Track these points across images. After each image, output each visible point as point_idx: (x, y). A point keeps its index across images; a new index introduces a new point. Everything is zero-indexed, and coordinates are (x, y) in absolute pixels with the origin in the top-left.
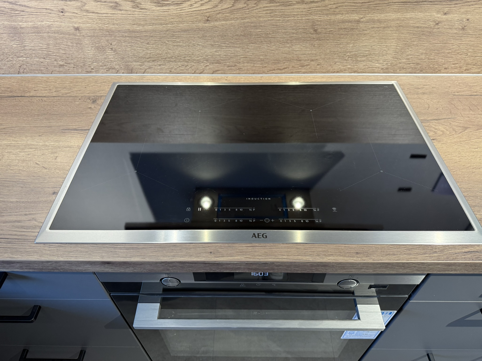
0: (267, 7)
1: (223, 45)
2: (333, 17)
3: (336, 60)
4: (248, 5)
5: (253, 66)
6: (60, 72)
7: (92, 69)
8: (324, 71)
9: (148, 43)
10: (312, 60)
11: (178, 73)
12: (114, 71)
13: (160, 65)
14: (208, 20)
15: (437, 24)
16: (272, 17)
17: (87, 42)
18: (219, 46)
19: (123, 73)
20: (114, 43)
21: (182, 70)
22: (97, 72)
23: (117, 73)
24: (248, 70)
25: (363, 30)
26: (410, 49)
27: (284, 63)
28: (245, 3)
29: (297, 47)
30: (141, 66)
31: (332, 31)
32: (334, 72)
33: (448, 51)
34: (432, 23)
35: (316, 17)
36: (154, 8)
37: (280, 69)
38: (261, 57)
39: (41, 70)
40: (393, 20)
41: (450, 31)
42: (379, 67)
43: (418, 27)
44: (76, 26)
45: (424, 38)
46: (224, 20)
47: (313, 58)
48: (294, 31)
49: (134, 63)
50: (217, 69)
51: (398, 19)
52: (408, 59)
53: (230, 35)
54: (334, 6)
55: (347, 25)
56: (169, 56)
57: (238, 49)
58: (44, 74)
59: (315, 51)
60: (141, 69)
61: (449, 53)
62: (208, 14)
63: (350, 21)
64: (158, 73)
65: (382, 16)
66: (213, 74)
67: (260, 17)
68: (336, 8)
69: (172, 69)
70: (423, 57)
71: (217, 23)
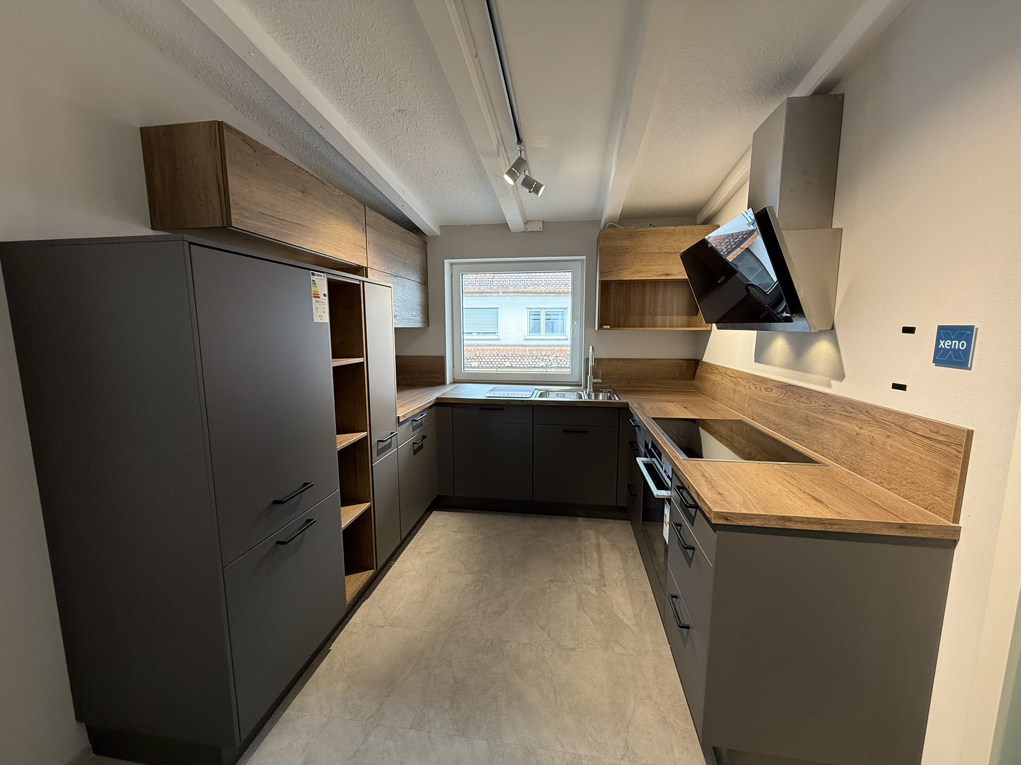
0: (793, 401)
1: (779, 416)
2: (814, 414)
4: (787, 399)
9: (760, 407)
14: (776, 402)
15: (858, 434)
16: (794, 407)
17: (747, 401)
20: (753, 404)
25: (825, 427)
26: (847, 449)
28: (787, 397)
31: (813, 422)
33: (866, 459)
34: (855, 433)
35: (808, 412)
36: (764, 392)
40: (837, 424)
43: (849, 434)
44: (746, 393)
45: (853, 443)
46: (780, 404)
52: (846, 456)
54: (814, 408)
55: (819, 421)
62: (776, 399)
65: (833, 420)
67: (791, 405)
71: (778, 405)
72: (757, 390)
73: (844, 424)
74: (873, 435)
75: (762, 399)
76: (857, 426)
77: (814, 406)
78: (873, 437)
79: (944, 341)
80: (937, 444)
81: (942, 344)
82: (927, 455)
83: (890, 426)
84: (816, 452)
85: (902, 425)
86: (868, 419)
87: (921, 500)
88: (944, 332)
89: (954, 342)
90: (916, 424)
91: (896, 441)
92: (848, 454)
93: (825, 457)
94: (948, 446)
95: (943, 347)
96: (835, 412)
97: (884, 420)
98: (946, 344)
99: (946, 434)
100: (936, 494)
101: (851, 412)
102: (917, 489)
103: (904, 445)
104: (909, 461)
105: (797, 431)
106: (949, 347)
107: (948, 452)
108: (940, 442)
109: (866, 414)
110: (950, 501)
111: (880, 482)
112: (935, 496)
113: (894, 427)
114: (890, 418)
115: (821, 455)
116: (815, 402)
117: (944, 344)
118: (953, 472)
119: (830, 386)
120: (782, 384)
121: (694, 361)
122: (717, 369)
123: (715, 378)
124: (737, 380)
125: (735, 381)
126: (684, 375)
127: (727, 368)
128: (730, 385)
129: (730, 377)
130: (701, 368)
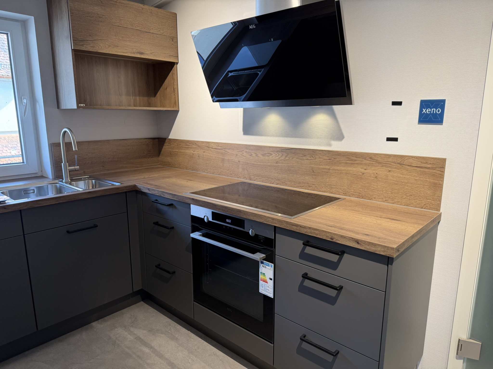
0: (296, 160)
1: (281, 173)
2: (319, 166)
3: (323, 186)
4: (290, 159)
5: (291, 184)
6: (230, 176)
7: (239, 177)
8: (318, 190)
9: (258, 169)
10: (313, 184)
11: (265, 183)
12: (246, 178)
13: (260, 178)
14: (277, 163)
15: (363, 174)
16: (297, 164)
17: (240, 166)
18: (280, 173)
19: (248, 180)
20: (248, 168)
21: (267, 181)
22: (240, 178)
23: (246, 180)
24: (289, 185)
25: (332, 173)
26: (354, 185)
27: (302, 184)
28: (289, 158)
29: (307, 178)
30: (254, 178)
31: (319, 172)
32: (322, 192)
33: (372, 188)
34: (360, 173)
35: (313, 166)
36: (262, 157)
37: (301, 187)
38: (294, 180)
39: (225, 175)
40: (343, 170)
41: (370, 178)
42: (342, 192)
43: (355, 175)
44: (239, 160)
45: (359, 180)
46: (282, 163)
47: (313, 183)
48: (305, 170)
49: (252, 176)
50: (278, 183)
51: (345, 170)
52: (354, 190)
53: (283, 169)
54: (319, 162)
56: (263, 175)
57: (286, 176)
58: (226, 176)
59: (314, 180)
60: (254, 179)
61: (373, 189)
62: (277, 161)
63: (326, 169)
64: (259, 182)
65: (338, 168)
66: (276, 185)
67: (293, 163)
68: (320, 163)
69: (263, 180)
70: (361, 190)
71: (279, 164)
72: (252, 156)
73: (349, 169)
74: (377, 172)
75: (260, 162)
76: (362, 168)
77: (318, 161)
78: (377, 173)
79: (425, 109)
80: (426, 170)
81: (424, 111)
82: (420, 177)
83: (390, 164)
84: (324, 192)
85: (400, 162)
86: (371, 162)
87: (418, 204)
88: (424, 104)
89: (432, 109)
90: (411, 160)
91: (396, 173)
92: (355, 188)
93: (333, 194)
94: (434, 169)
95: (425, 113)
96: (340, 162)
97: (385, 161)
98: (427, 111)
99: (432, 163)
100: (428, 198)
101: (356, 160)
102: (414, 198)
103: (402, 174)
104: (407, 183)
105: (303, 181)
106: (430, 113)
107: (434, 173)
108: (428, 168)
109: (370, 159)
110: (438, 200)
111: (385, 200)
112: (428, 199)
113: (393, 165)
114: (390, 160)
115: (330, 193)
116: (320, 158)
117: (426, 111)
118: (438, 183)
119: (330, 145)
120: (282, 149)
121: (157, 140)
122: (195, 144)
123: (194, 152)
124: (225, 151)
125: (223, 152)
126: (151, 153)
127: (208, 142)
128: (216, 156)
129: (215, 150)
130: (170, 145)
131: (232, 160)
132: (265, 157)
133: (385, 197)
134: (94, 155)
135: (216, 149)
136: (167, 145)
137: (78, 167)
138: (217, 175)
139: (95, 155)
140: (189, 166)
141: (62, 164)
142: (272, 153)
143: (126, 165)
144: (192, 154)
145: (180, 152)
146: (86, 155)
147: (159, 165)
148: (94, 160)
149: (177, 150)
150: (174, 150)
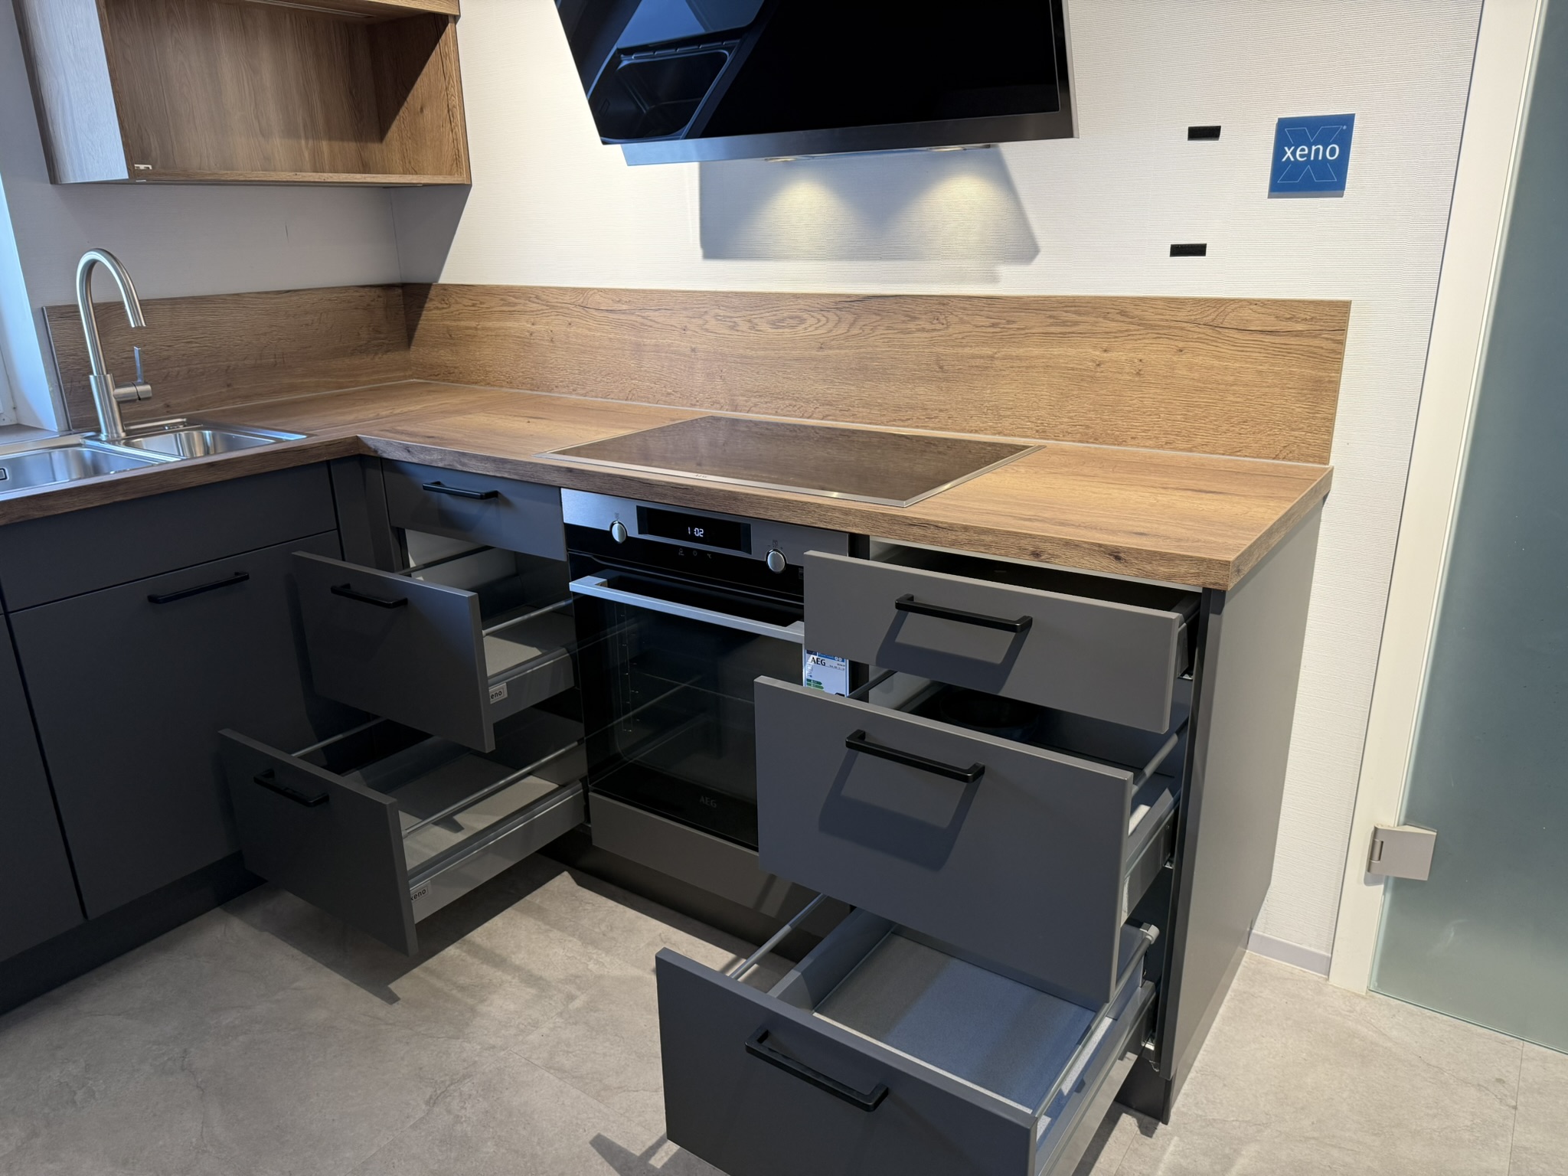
0: (884, 334)
1: (836, 380)
2: (960, 350)
3: (972, 412)
4: (863, 331)
5: (869, 413)
6: (665, 403)
7: (697, 401)
8: (958, 428)
9: (758, 373)
10: (941, 411)
11: (784, 416)
12: (718, 406)
13: (766, 403)
14: (821, 348)
15: (1098, 365)
16: (890, 347)
17: (699, 366)
18: (832, 382)
19: (727, 410)
20: (724, 370)
21: (789, 411)
22: (701, 406)
23: (720, 409)
24: (863, 418)
25: (1001, 370)
26: (1070, 402)
27: (907, 411)
28: (861, 328)
29: (921, 390)
30: (746, 401)
31: (960, 369)
32: (971, 432)
33: (1127, 408)
34: (1090, 364)
35: (940, 350)
36: (770, 330)
37: (902, 421)
38: (879, 401)
39: (648, 398)
40: (1037, 357)
41: (1119, 376)
42: (1032, 429)
43: (1073, 369)
44: (693, 346)
45: (1086, 385)
46: (838, 348)
47: (942, 407)
48: (915, 367)
49: (741, 398)
50: (827, 413)
51: (1043, 357)
52: (1071, 418)
53: (844, 367)
54: (960, 336)
55: (979, 362)
56: (778, 391)
57: (853, 388)
58: (650, 403)
59: (944, 396)
60: (746, 406)
61: (1130, 412)
62: (821, 340)
63: (981, 357)
64: (762, 414)
65: (1021, 351)
66: (822, 419)
67: (876, 346)
68: (963, 338)
69: (778, 409)
70: (1092, 415)
71: (831, 352)
72: (738, 331)
73: (1056, 351)
74: (1141, 356)
75: (765, 349)
76: (1095, 347)
77: (957, 332)
78: (1141, 360)
79: (1293, 148)
80: (1292, 339)
81: (1289, 153)
82: (1273, 365)
83: (1182, 329)
84: (976, 432)
85: (1213, 320)
86: (1125, 327)
87: (1264, 446)
88: (1290, 131)
89: (1314, 148)
90: (1246, 313)
91: (1199, 355)
92: (1074, 411)
93: (1005, 435)
94: (1315, 337)
95: (1292, 159)
96: (1027, 331)
97: (1167, 320)
98: (1298, 153)
99: (1308, 317)
100: (1294, 427)
101: (1076, 323)
102: (1254, 429)
103: (1218, 358)
104: (1232, 385)
105: (907, 400)
106: (1305, 158)
107: (1315, 347)
108: (1298, 334)
109: (1119, 317)
110: (1323, 429)
111: (1167, 443)
112: (1293, 430)
113: (1192, 329)
114: (1182, 315)
115: (995, 434)
116: (962, 322)
117: (1294, 153)
118: (1327, 379)
119: (994, 279)
120: (838, 299)
121: (399, 291)
122: (537, 297)
123: (533, 327)
124: (643, 317)
125: (636, 322)
126: (382, 336)
127: (583, 291)
128: (611, 336)
129: (606, 314)
130: (445, 306)
131: (669, 345)
132: (781, 330)
133: (1166, 433)
134: (194, 345)
135: (611, 311)
136: (437, 308)
137: (148, 387)
138: (619, 399)
139: (198, 345)
140: (521, 374)
141: (91, 377)
142: (805, 315)
143: (305, 381)
144: (528, 331)
145: (484, 329)
146: (167, 348)
147: (411, 377)
148: (197, 364)
149: (473, 324)
150: (463, 324)
